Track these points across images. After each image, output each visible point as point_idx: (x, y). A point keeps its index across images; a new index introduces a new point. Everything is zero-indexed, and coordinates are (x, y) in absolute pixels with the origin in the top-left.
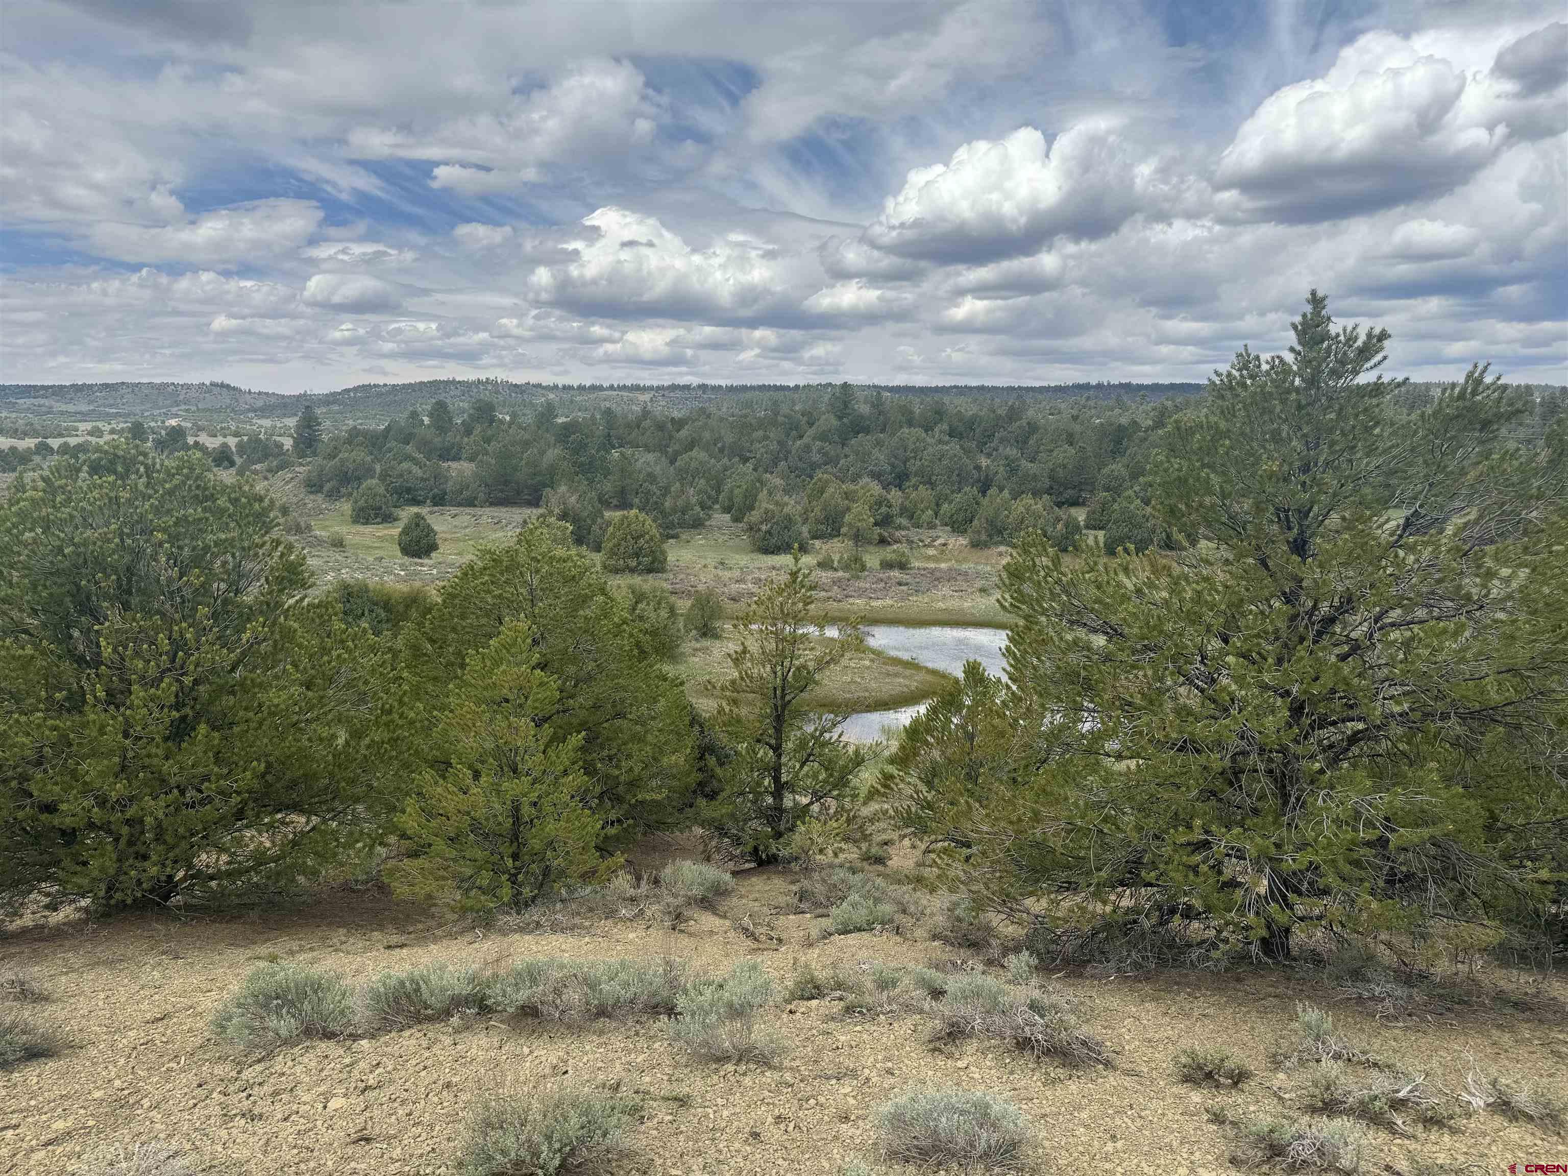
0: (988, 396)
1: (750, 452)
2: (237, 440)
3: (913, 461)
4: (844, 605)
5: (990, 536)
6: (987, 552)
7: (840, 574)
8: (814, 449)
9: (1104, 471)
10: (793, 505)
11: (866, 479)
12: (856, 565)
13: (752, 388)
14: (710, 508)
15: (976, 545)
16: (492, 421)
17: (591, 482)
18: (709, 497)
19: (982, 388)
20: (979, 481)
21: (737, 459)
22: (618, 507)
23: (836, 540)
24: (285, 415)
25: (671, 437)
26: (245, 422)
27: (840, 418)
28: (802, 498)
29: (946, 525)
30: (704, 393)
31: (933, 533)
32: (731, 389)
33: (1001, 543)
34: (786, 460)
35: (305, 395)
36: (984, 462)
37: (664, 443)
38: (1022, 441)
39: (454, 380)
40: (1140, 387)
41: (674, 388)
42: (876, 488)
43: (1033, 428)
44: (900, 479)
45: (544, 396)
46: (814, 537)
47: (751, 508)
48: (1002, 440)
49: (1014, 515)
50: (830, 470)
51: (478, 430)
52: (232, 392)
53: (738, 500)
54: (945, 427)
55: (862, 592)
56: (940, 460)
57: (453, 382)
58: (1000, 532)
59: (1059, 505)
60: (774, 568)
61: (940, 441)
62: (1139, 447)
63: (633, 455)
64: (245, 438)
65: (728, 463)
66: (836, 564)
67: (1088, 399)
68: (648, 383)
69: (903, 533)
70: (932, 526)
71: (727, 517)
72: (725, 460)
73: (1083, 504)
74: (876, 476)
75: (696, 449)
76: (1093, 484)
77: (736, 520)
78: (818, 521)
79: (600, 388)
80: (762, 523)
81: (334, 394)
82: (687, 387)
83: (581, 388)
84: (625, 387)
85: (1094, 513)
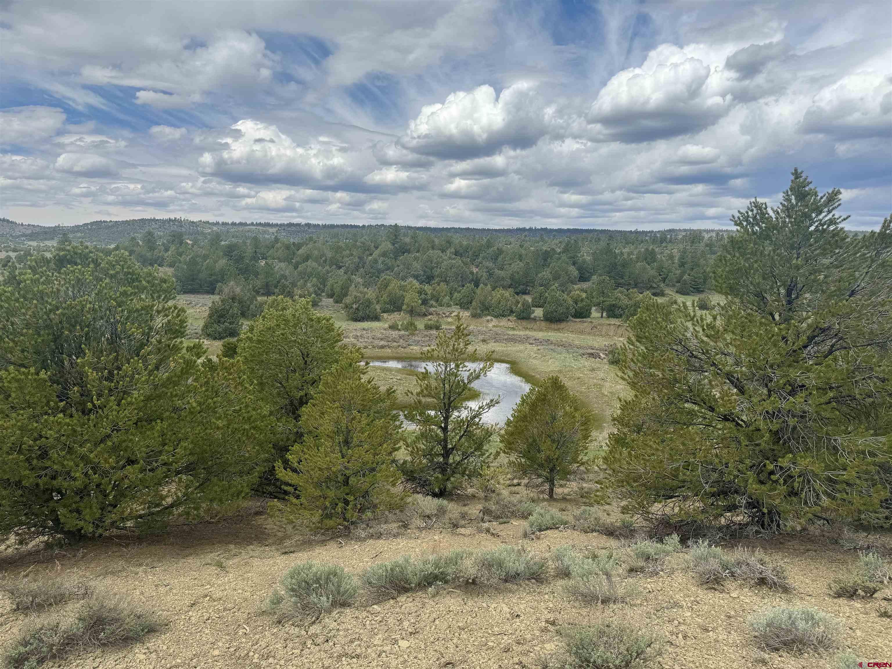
0: (472, 233)
1: (342, 263)
2: (16, 254)
3: (435, 269)
4: (408, 350)
5: (482, 311)
6: (480, 320)
7: (402, 332)
8: (380, 262)
9: (539, 275)
10: (371, 293)
11: (411, 279)
12: (411, 327)
13: (338, 226)
14: (320, 295)
15: (474, 316)
16: (181, 243)
17: (246, 279)
18: (319, 289)
19: (468, 229)
20: (473, 280)
21: (334, 267)
22: (263, 295)
23: (396, 313)
24: (46, 239)
25: (294, 254)
26: (19, 243)
27: (393, 244)
28: (375, 290)
29: (457, 304)
30: (309, 228)
31: (449, 309)
32: (325, 226)
33: (488, 315)
34: (363, 267)
35: (59, 226)
36: (475, 270)
37: (290, 257)
38: (495, 258)
39: (154, 219)
40: (551, 231)
41: (290, 225)
42: (416, 284)
43: (500, 251)
44: (429, 279)
45: (210, 228)
46: (384, 312)
47: (346, 295)
48: (484, 258)
49: (495, 299)
50: (389, 273)
51: (173, 248)
52: (10, 224)
53: (337, 290)
54: (453, 250)
55: (417, 343)
56: (451, 268)
57: (154, 220)
58: (487, 309)
59: (517, 294)
60: (364, 329)
61: (450, 258)
62: (557, 262)
63: (273, 264)
64: (22, 253)
65: (329, 269)
66: (400, 327)
67: (526, 236)
68: (275, 222)
69: (434, 309)
70: (449, 306)
71: (331, 300)
72: (327, 268)
73: (528, 294)
74: (416, 277)
75: (310, 260)
76: (533, 283)
77: (337, 302)
78: (385, 303)
79: (245, 224)
80: (353, 304)
81: (78, 226)
82: (299, 225)
83: (234, 224)
84: (260, 224)
85: (536, 298)
